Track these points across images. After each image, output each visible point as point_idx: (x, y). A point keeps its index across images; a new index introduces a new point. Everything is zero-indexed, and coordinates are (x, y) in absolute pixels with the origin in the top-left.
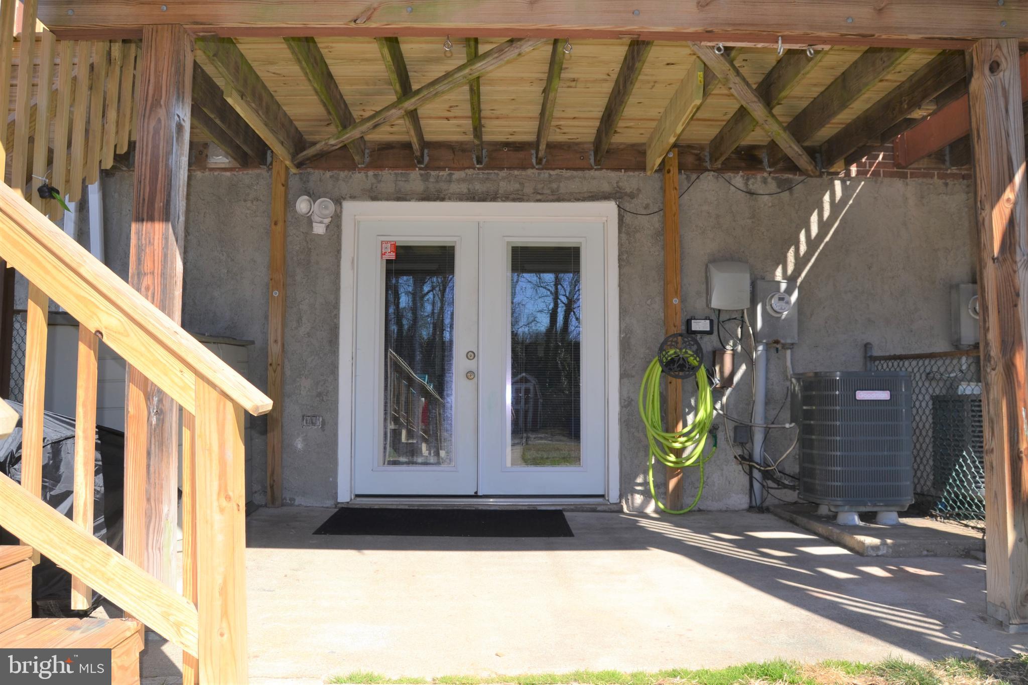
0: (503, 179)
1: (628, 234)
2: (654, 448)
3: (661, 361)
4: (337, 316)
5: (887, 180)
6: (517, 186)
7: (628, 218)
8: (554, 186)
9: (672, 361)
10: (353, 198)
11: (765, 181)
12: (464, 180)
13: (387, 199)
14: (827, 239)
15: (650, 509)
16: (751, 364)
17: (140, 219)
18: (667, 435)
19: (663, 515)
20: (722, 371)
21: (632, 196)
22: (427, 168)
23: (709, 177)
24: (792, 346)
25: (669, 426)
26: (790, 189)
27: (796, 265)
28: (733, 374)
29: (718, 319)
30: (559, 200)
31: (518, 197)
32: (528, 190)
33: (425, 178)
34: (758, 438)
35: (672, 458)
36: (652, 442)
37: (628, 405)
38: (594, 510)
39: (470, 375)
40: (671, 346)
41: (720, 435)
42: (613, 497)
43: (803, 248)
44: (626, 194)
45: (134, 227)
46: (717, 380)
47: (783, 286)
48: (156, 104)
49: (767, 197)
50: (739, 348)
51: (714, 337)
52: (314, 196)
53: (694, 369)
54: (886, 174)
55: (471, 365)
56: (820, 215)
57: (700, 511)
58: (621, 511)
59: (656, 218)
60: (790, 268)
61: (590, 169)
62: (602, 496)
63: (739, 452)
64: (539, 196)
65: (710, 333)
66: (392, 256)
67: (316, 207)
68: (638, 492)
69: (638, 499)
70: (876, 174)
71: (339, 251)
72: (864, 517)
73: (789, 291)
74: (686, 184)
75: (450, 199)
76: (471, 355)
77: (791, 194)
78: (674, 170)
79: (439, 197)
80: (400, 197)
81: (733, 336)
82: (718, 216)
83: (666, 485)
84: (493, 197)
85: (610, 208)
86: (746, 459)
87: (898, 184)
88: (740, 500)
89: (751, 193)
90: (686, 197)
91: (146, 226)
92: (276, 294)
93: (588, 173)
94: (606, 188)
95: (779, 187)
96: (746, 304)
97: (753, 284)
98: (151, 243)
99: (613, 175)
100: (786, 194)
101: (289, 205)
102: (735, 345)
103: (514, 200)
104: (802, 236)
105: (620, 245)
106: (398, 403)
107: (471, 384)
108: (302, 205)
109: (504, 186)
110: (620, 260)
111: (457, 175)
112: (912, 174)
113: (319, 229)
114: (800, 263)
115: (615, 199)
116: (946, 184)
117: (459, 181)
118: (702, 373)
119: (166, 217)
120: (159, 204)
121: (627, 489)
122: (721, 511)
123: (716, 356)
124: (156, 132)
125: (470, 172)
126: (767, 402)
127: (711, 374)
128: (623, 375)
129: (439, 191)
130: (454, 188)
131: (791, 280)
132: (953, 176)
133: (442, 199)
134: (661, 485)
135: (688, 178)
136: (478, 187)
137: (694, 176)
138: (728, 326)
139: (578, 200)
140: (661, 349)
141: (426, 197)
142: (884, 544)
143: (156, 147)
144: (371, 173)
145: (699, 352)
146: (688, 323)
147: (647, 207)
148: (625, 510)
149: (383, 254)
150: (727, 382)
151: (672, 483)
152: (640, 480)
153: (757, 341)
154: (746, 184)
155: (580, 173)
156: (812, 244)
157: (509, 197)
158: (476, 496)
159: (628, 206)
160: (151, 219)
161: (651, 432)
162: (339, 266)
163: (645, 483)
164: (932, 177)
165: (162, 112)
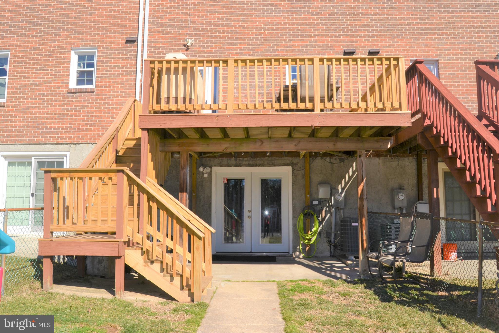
0: (258, 160)
1: (295, 176)
2: (301, 239)
3: (303, 214)
4: (211, 200)
5: (373, 158)
6: (262, 162)
7: (295, 171)
8: (273, 162)
9: (306, 214)
10: (215, 166)
11: (336, 159)
12: (247, 161)
13: (225, 166)
14: (354, 176)
15: (301, 256)
16: (331, 214)
17: (181, 192)
18: (305, 235)
19: (304, 258)
20: (322, 216)
21: (296, 164)
22: (236, 157)
23: (319, 158)
24: (343, 209)
25: (306, 232)
26: (343, 161)
27: (345, 184)
28: (325, 217)
29: (320, 200)
30: (275, 166)
31: (263, 165)
32: (266, 163)
33: (236, 160)
34: (333, 235)
35: (307, 241)
36: (301, 237)
37: (294, 226)
38: (285, 256)
39: (249, 217)
40: (306, 209)
41: (322, 235)
42: (291, 252)
43: (347, 179)
44: (294, 164)
45: (180, 194)
46: (320, 219)
47: (340, 191)
48: (184, 168)
49: (336, 164)
50: (328, 209)
51: (320, 206)
52: (205, 167)
53: (313, 216)
54: (373, 156)
55: (249, 214)
56: (353, 169)
57: (316, 257)
58: (293, 256)
59: (303, 171)
60: (343, 185)
61: (284, 157)
62: (288, 253)
63: (328, 240)
64: (269, 165)
65: (318, 205)
66: (226, 182)
67: (205, 170)
68: (298, 251)
69: (298, 253)
70: (370, 156)
71: (211, 182)
72: (355, 257)
73: (342, 193)
74: (312, 161)
75: (243, 166)
76: (250, 211)
77: (344, 163)
78: (308, 157)
79: (240, 165)
80: (229, 165)
81: (326, 205)
82: (321, 170)
83: (306, 249)
84: (256, 165)
85: (289, 168)
86: (329, 242)
87: (377, 159)
88: (328, 254)
89: (331, 163)
90: (312, 164)
91: (182, 193)
92: (194, 194)
93: (283, 158)
94: (288, 162)
95: (340, 161)
96: (329, 197)
97: (331, 191)
98: (183, 197)
99: (290, 158)
100: (342, 163)
101: (198, 168)
102: (326, 208)
103: (262, 166)
104: (347, 176)
105: (293, 179)
106: (228, 225)
107: (250, 219)
108: (201, 169)
109: (259, 162)
110: (293, 183)
111: (245, 159)
112: (381, 156)
113: (206, 175)
114: (346, 184)
115: (291, 165)
116: (392, 159)
117: (245, 161)
118: (315, 217)
119: (186, 192)
120: (185, 189)
121: (295, 250)
122: (322, 257)
123: (320, 212)
124: (184, 174)
125: (249, 158)
126: (335, 225)
127: (318, 217)
128: (294, 217)
129: (240, 164)
130: (244, 163)
131: (343, 189)
132: (394, 156)
133: (241, 166)
134: (304, 249)
135: (313, 159)
136: (251, 162)
137: (314, 158)
138: (324, 202)
139: (280, 166)
140: (303, 210)
141: (236, 165)
142: (353, 263)
143: (184, 177)
144: (220, 159)
145: (314, 211)
146: (312, 202)
147: (300, 168)
148: (294, 256)
149: (224, 182)
150: (323, 219)
151: (307, 248)
152: (298, 248)
153: (332, 208)
154: (330, 160)
155: (281, 158)
156: (350, 178)
157: (260, 165)
158: (251, 252)
159: (295, 168)
160: (183, 192)
161: (300, 234)
162: (211, 186)
163: (299, 249)
164: (387, 156)
165: (185, 170)
